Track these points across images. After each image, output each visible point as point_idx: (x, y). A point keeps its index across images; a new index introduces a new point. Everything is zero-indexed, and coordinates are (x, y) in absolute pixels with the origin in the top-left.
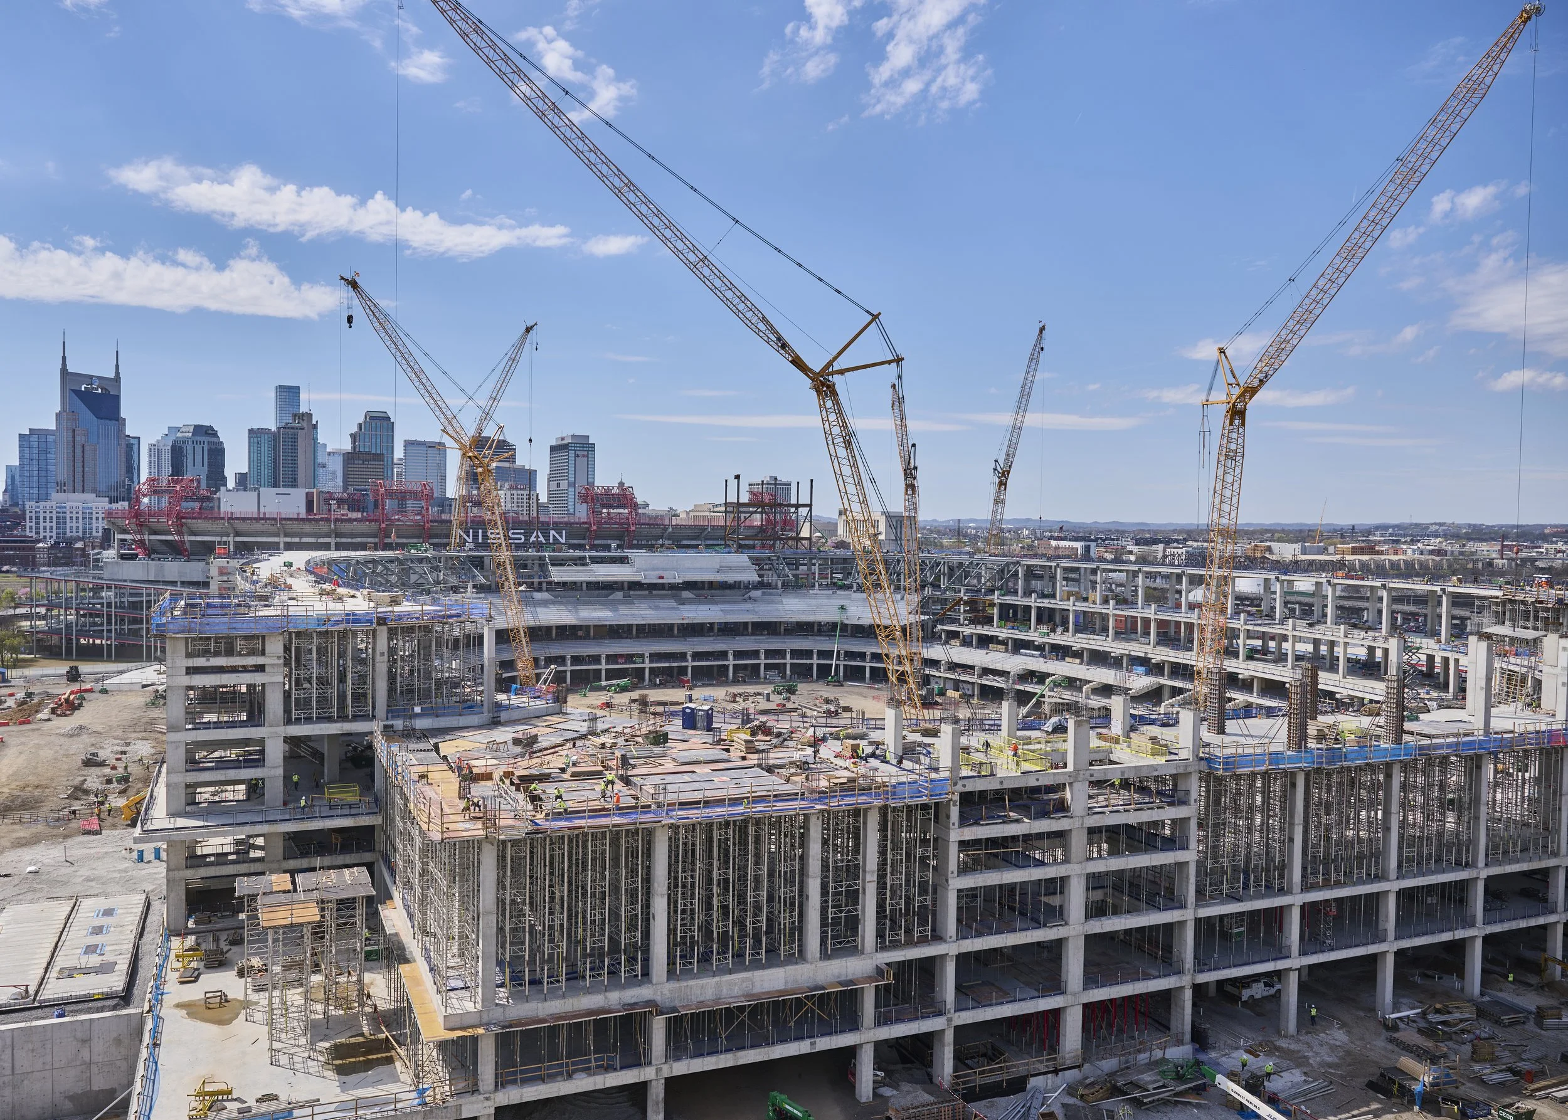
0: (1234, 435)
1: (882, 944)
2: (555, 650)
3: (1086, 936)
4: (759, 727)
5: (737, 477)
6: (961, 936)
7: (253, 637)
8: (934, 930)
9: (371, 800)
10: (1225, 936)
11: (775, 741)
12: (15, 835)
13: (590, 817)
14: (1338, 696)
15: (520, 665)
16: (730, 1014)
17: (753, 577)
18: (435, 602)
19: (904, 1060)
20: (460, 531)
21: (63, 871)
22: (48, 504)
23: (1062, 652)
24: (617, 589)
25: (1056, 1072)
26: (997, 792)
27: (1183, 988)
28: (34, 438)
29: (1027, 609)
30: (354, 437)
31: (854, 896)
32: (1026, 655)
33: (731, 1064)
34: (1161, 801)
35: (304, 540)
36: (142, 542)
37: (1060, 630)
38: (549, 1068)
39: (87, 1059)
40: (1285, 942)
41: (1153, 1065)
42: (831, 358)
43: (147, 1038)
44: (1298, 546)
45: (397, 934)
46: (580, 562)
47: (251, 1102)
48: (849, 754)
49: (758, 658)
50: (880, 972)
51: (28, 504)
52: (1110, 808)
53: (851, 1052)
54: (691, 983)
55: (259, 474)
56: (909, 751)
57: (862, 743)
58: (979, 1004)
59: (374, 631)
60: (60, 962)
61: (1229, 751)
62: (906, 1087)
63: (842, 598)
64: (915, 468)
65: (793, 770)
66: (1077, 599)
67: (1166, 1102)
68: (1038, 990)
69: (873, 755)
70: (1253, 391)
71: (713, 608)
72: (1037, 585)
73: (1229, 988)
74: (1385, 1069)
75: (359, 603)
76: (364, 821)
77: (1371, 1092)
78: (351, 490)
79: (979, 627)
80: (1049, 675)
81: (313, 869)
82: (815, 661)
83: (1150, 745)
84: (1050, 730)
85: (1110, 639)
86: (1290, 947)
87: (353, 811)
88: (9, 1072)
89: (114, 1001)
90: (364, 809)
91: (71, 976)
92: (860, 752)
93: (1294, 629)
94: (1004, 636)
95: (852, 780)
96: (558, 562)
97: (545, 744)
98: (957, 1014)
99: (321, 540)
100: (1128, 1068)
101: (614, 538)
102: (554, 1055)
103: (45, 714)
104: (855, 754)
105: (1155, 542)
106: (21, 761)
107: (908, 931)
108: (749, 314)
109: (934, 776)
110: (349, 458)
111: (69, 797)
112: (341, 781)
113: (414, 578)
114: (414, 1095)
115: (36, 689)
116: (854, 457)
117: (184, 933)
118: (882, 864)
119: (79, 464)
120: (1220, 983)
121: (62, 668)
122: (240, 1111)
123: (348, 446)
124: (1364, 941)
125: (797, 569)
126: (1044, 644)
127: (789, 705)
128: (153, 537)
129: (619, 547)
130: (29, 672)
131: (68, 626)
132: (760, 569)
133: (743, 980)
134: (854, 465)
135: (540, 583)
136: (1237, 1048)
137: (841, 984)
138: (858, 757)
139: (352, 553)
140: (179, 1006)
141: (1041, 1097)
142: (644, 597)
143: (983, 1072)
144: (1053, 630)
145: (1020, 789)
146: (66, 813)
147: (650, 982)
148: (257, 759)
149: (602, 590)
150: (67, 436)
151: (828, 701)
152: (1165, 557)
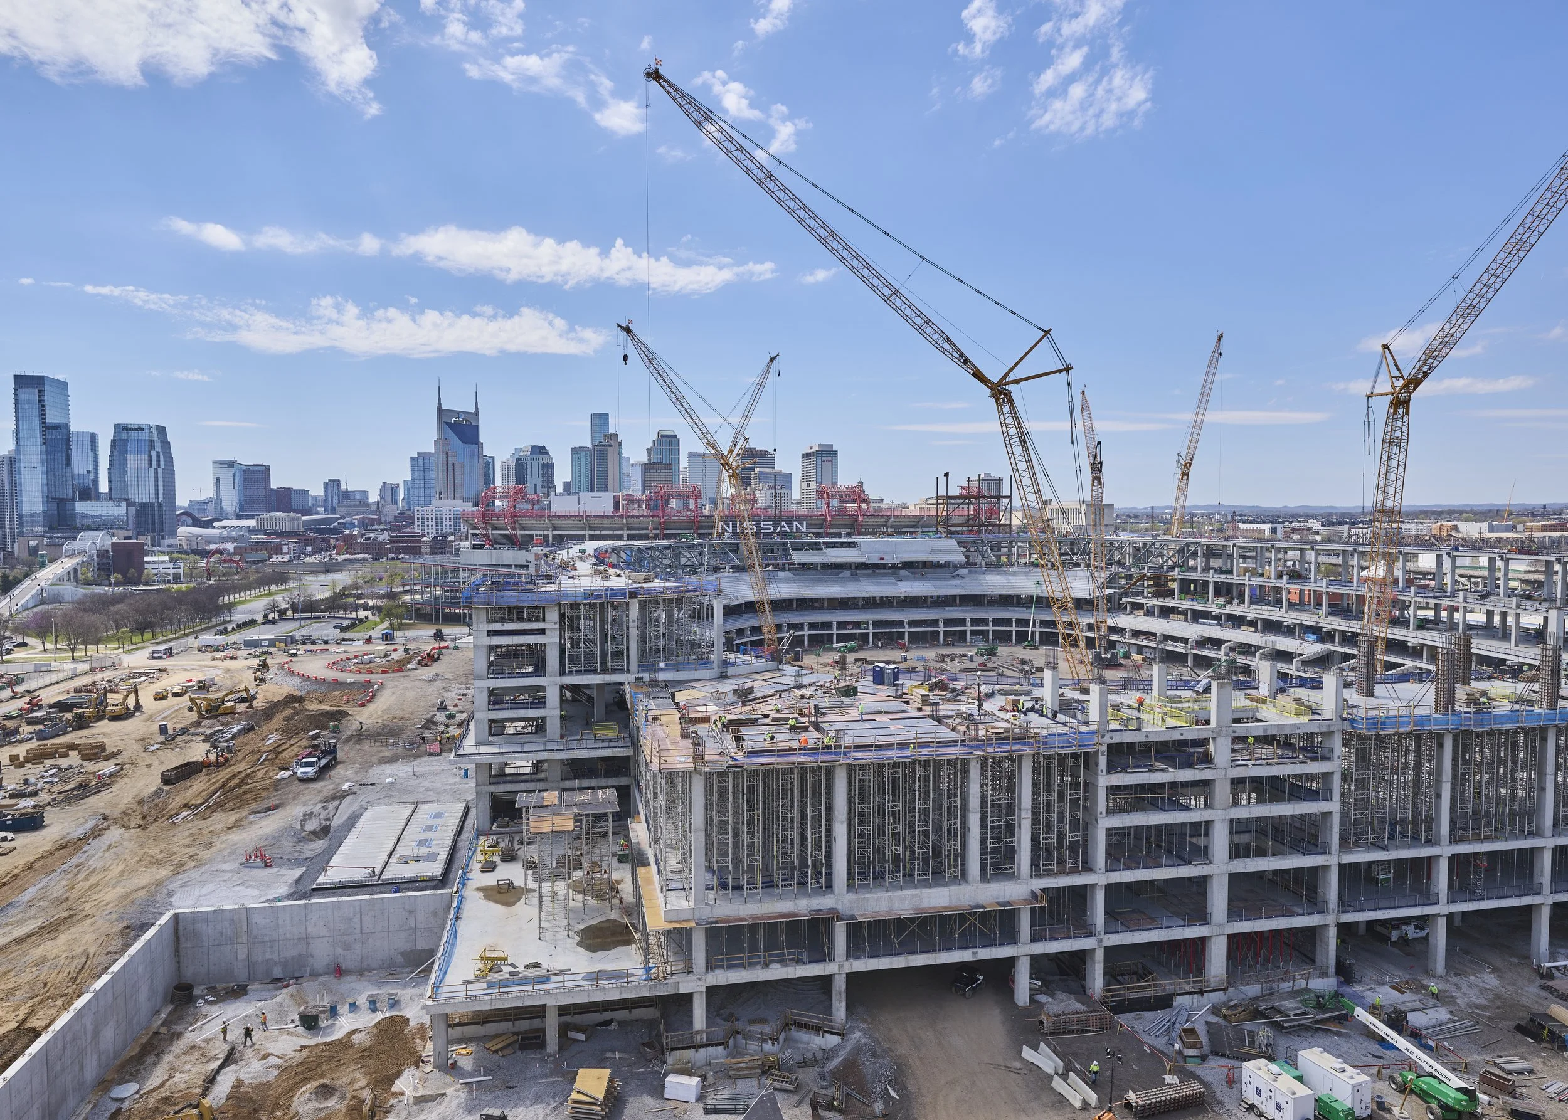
0: (1399, 424)
1: (1036, 870)
2: (795, 618)
3: (1230, 875)
4: (937, 684)
5: (947, 475)
6: (1109, 869)
7: (537, 608)
8: (1085, 862)
9: (626, 736)
10: (1371, 880)
11: (949, 696)
12: (382, 754)
13: (779, 755)
14: (1508, 663)
15: (765, 630)
16: (902, 924)
17: (959, 557)
18: (678, 580)
19: (1062, 972)
20: (721, 524)
21: (412, 782)
22: (430, 508)
23: (1237, 621)
24: (846, 569)
25: (1201, 993)
26: (1146, 744)
27: (1327, 925)
28: (421, 459)
29: (1206, 584)
30: (649, 451)
31: (1011, 830)
32: (1204, 624)
33: (903, 965)
34: (1304, 757)
35: (604, 532)
36: (487, 535)
37: (1236, 602)
38: (749, 958)
39: (413, 925)
40: (1432, 889)
41: (1294, 993)
42: (1006, 370)
43: (452, 913)
44: (1484, 526)
45: (639, 843)
46: (816, 546)
47: (521, 968)
48: (1010, 708)
49: (965, 625)
50: (1034, 895)
51: (417, 508)
52: (1253, 762)
53: (1010, 962)
54: (867, 896)
55: (580, 482)
56: (1065, 706)
57: (1022, 699)
58: (1128, 929)
59: (628, 604)
60: (401, 851)
61: (1374, 713)
62: (1060, 995)
63: (1036, 575)
64: (1101, 463)
65: (959, 721)
66: (1252, 575)
67: (1306, 1028)
68: (1184, 920)
69: (1032, 709)
70: (1416, 382)
71: (926, 583)
72: (1215, 563)
73: (1379, 928)
74: (1534, 1014)
75: (619, 581)
76: (620, 752)
77: (1519, 1036)
78: (647, 492)
79: (1161, 599)
80: (1226, 641)
81: (573, 790)
82: (1014, 628)
83: (1294, 706)
84: (1201, 690)
85: (1283, 610)
86: (1438, 894)
87: (612, 744)
88: (358, 931)
89: (435, 883)
90: (621, 743)
91: (406, 862)
92: (1020, 707)
93: (1465, 601)
94: (1184, 607)
95: (1007, 731)
96: (798, 547)
97: (759, 695)
98: (1107, 936)
99: (616, 532)
100: (1272, 994)
101: (845, 526)
102: (754, 948)
103: (412, 666)
104: (1016, 708)
105: (1341, 523)
106: (393, 699)
107: (1061, 862)
108: (936, 337)
109: (1083, 728)
110: (647, 468)
111: (422, 727)
112: (607, 720)
113: (683, 561)
114: (642, 971)
115: (412, 646)
116: (1028, 453)
117: (487, 835)
118: (1035, 804)
119: (451, 478)
120: (1370, 924)
121: (431, 631)
122: (511, 974)
123: (645, 460)
124: (1517, 893)
125: (999, 550)
126: (1221, 614)
127: (990, 665)
128: (495, 532)
129: (849, 535)
130: (410, 633)
131: (436, 599)
132: (968, 551)
133: (913, 896)
134: (1029, 462)
135: (784, 565)
136: (1383, 984)
137: (999, 904)
138: (1018, 711)
139: (636, 542)
140: (479, 889)
141: (1186, 1014)
142: (868, 575)
143: (1133, 988)
144: (1230, 602)
145: (1168, 742)
146: (418, 739)
147: (832, 892)
148: (540, 703)
149: (834, 569)
150: (442, 457)
151: (1023, 662)
152: (1350, 536)
